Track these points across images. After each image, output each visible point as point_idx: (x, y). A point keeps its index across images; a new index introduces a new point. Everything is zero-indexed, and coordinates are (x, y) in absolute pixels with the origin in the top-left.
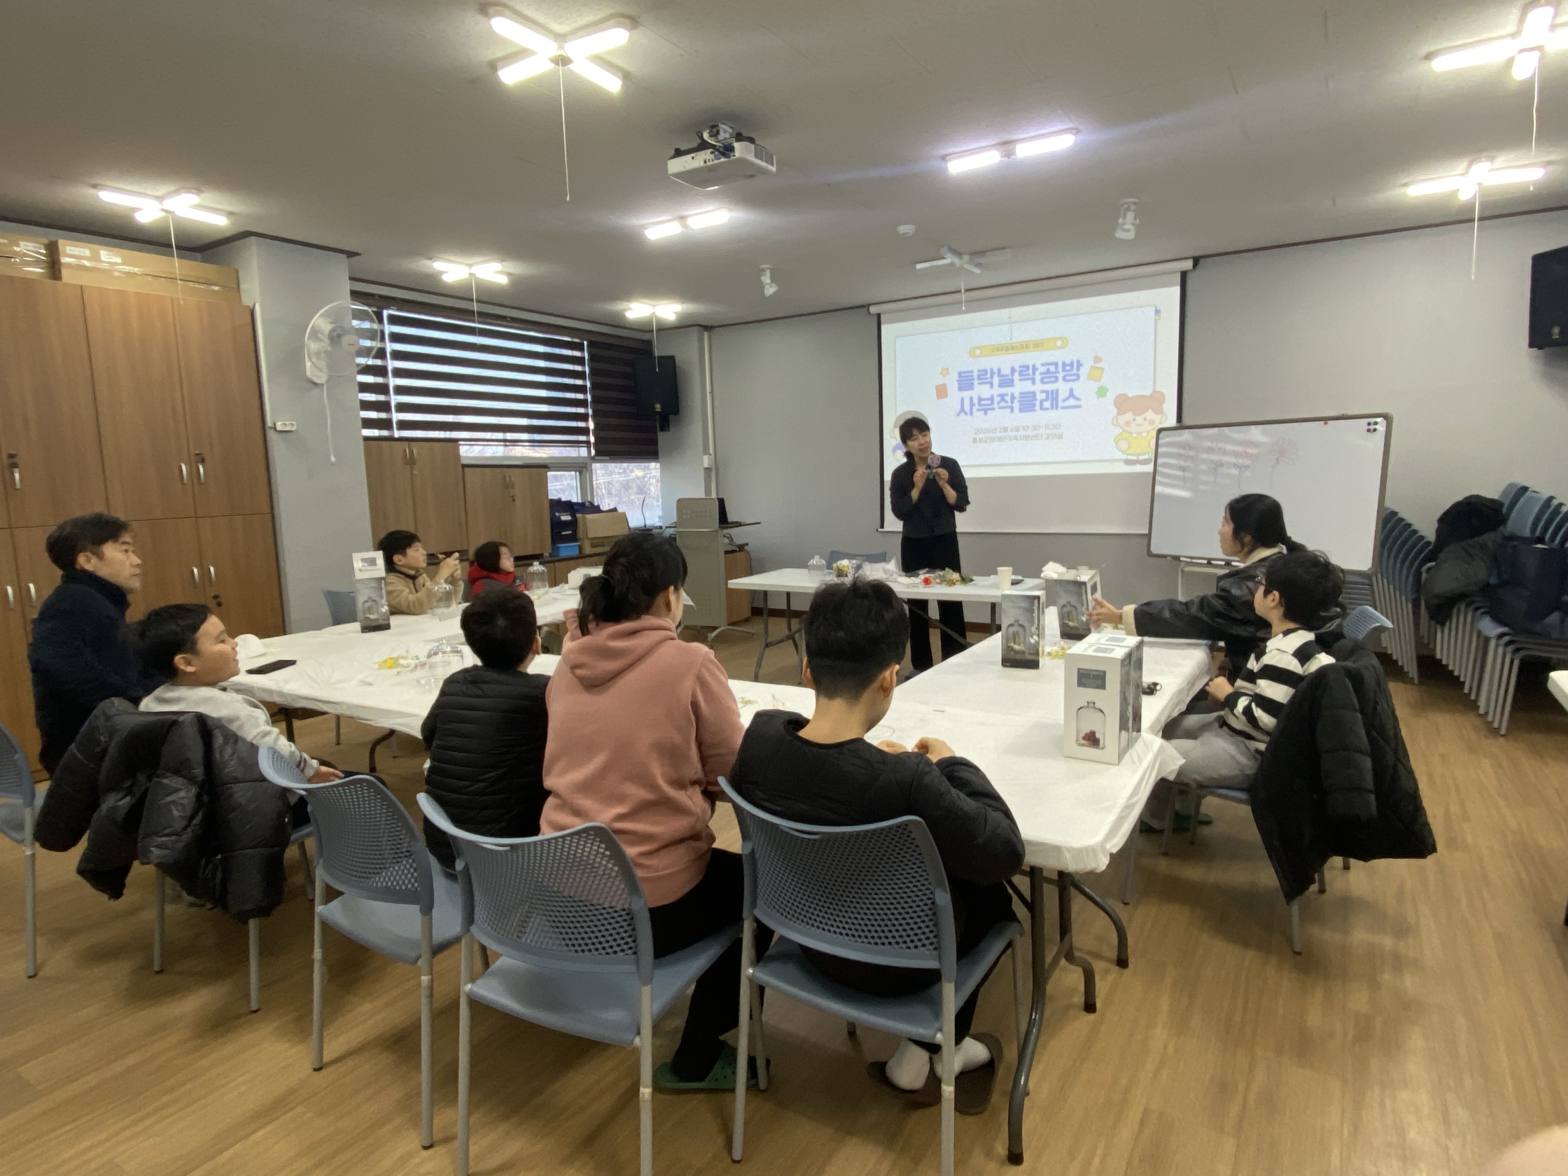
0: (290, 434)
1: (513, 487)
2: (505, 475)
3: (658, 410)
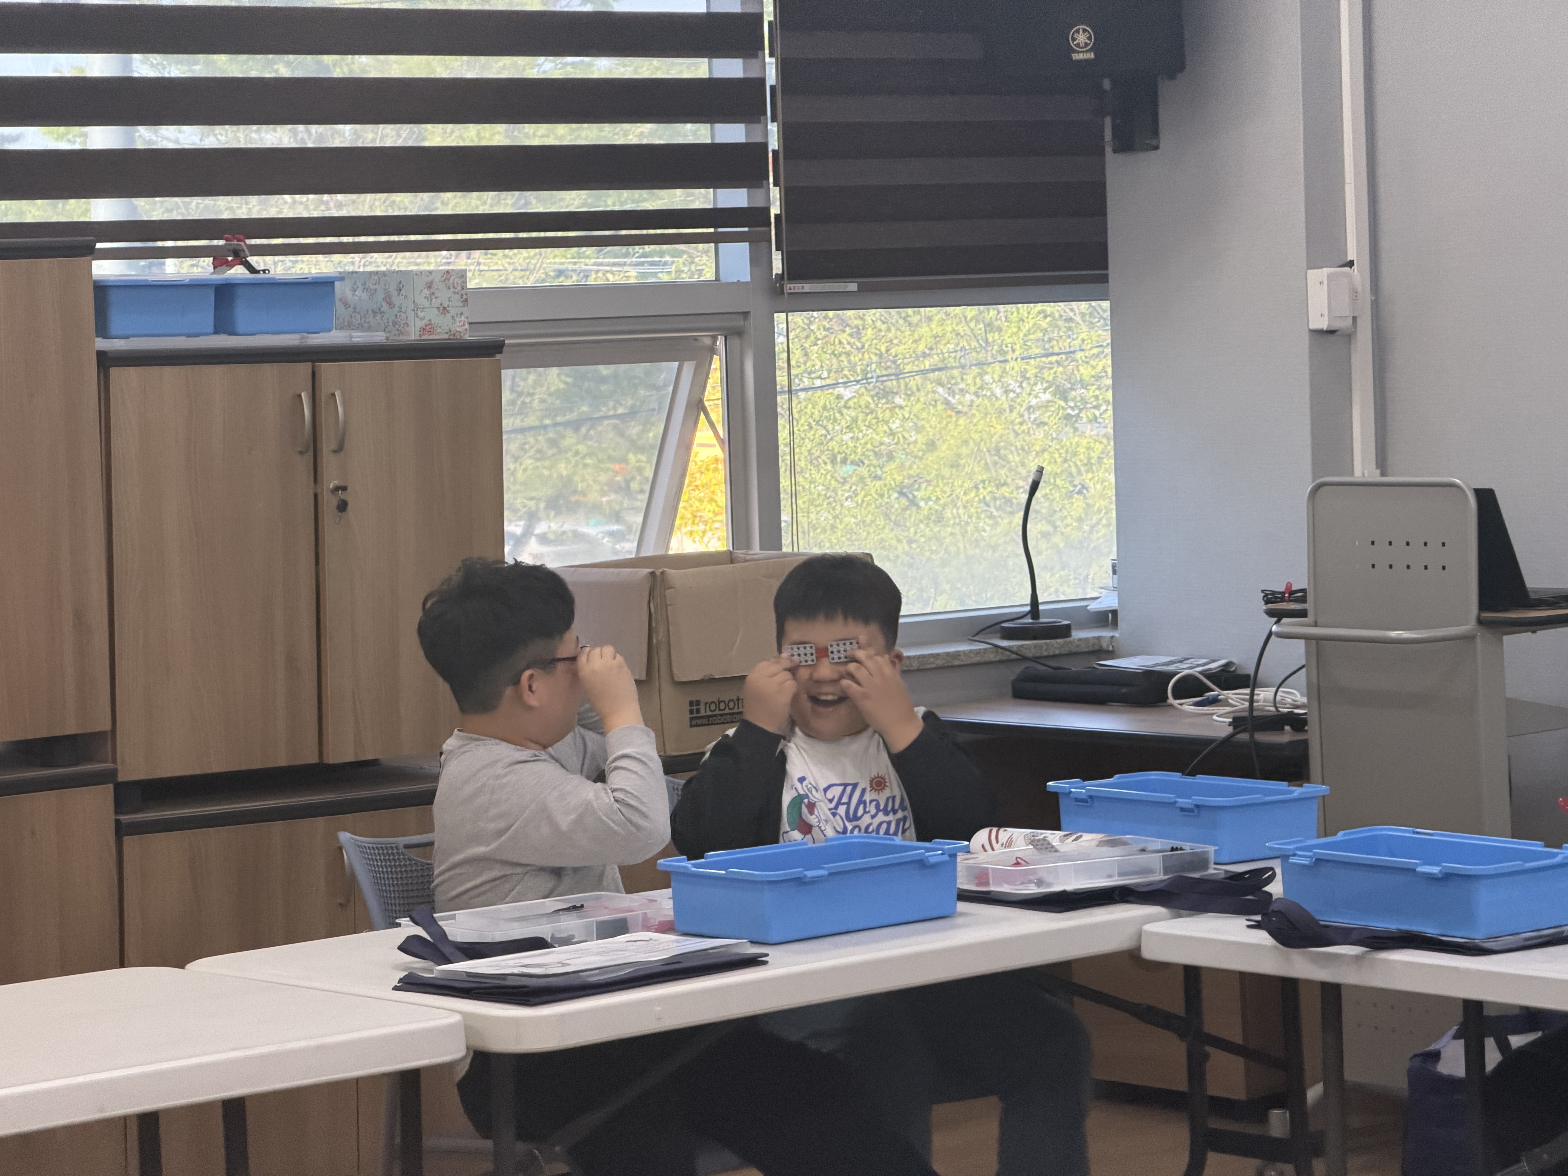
1: (339, 449)
2: (300, 396)
3: (1076, 57)
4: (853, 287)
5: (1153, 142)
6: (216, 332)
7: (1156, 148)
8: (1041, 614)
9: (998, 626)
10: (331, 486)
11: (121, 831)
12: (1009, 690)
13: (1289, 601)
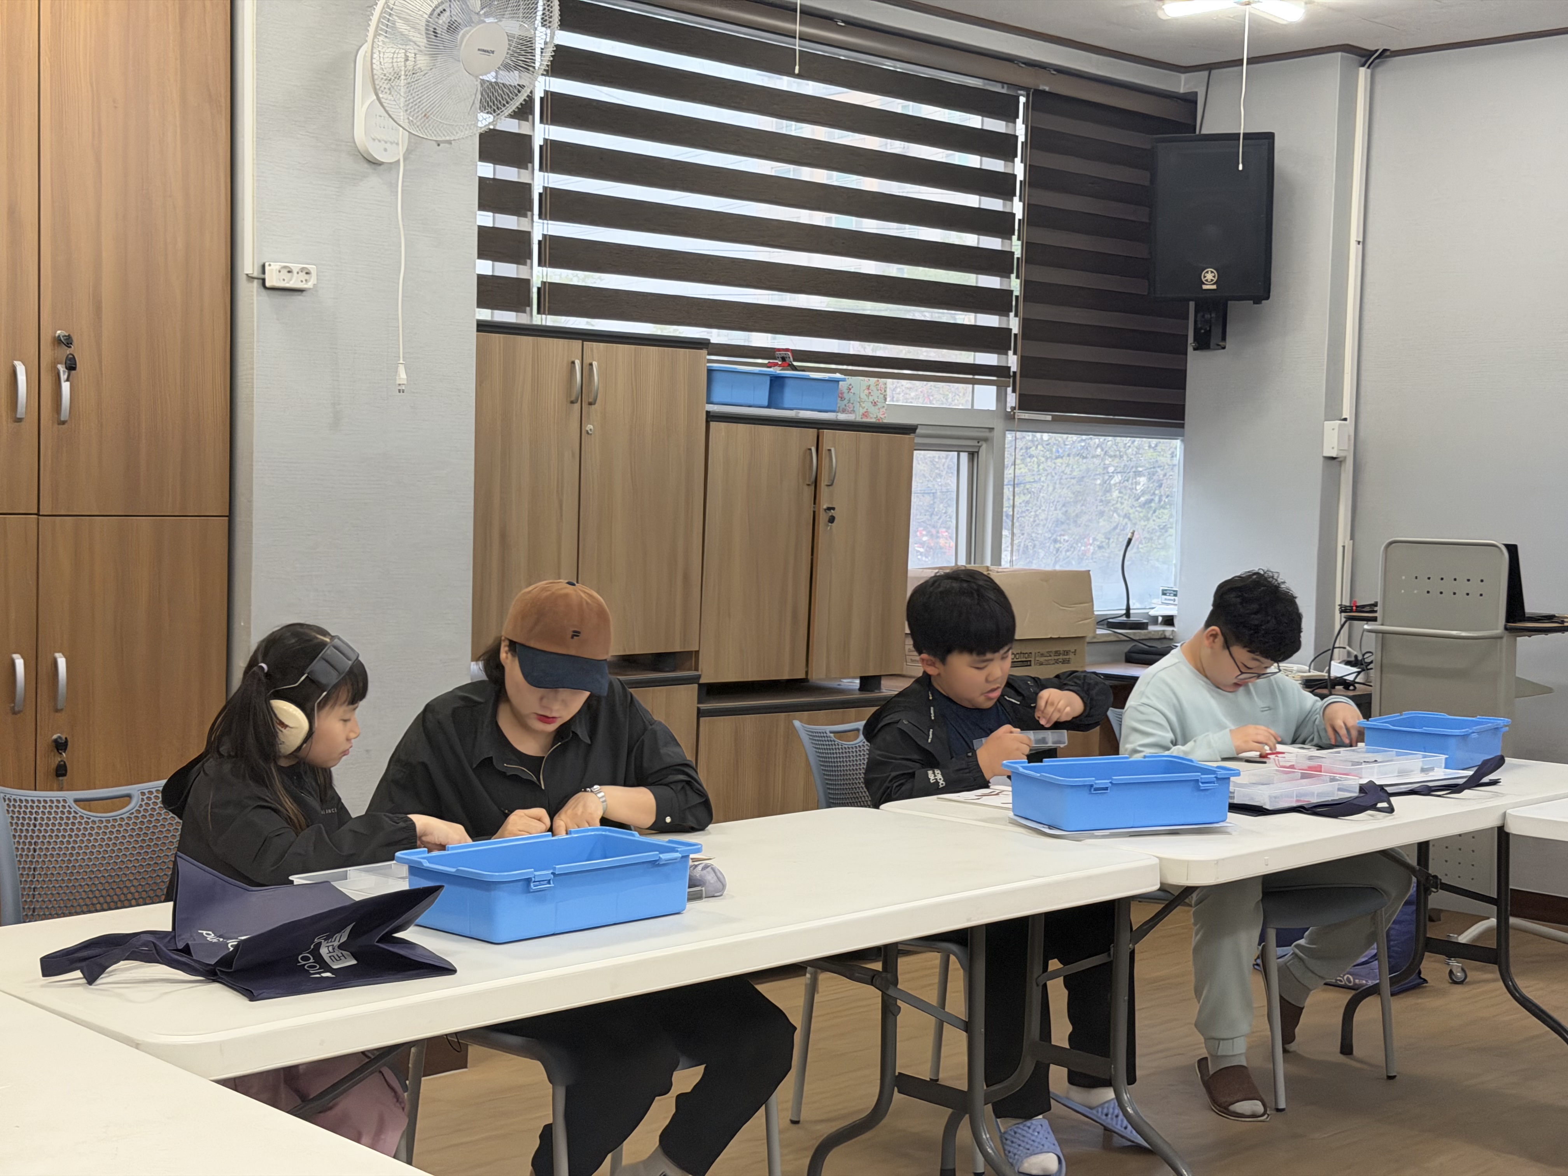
0: (297, 298)
1: (831, 484)
2: (810, 449)
3: (1205, 287)
4: (1049, 418)
5: (1222, 344)
6: (769, 407)
7: (1224, 348)
8: (1131, 615)
9: (1106, 621)
10: (825, 507)
11: (700, 713)
12: (1124, 658)
13: (1357, 611)
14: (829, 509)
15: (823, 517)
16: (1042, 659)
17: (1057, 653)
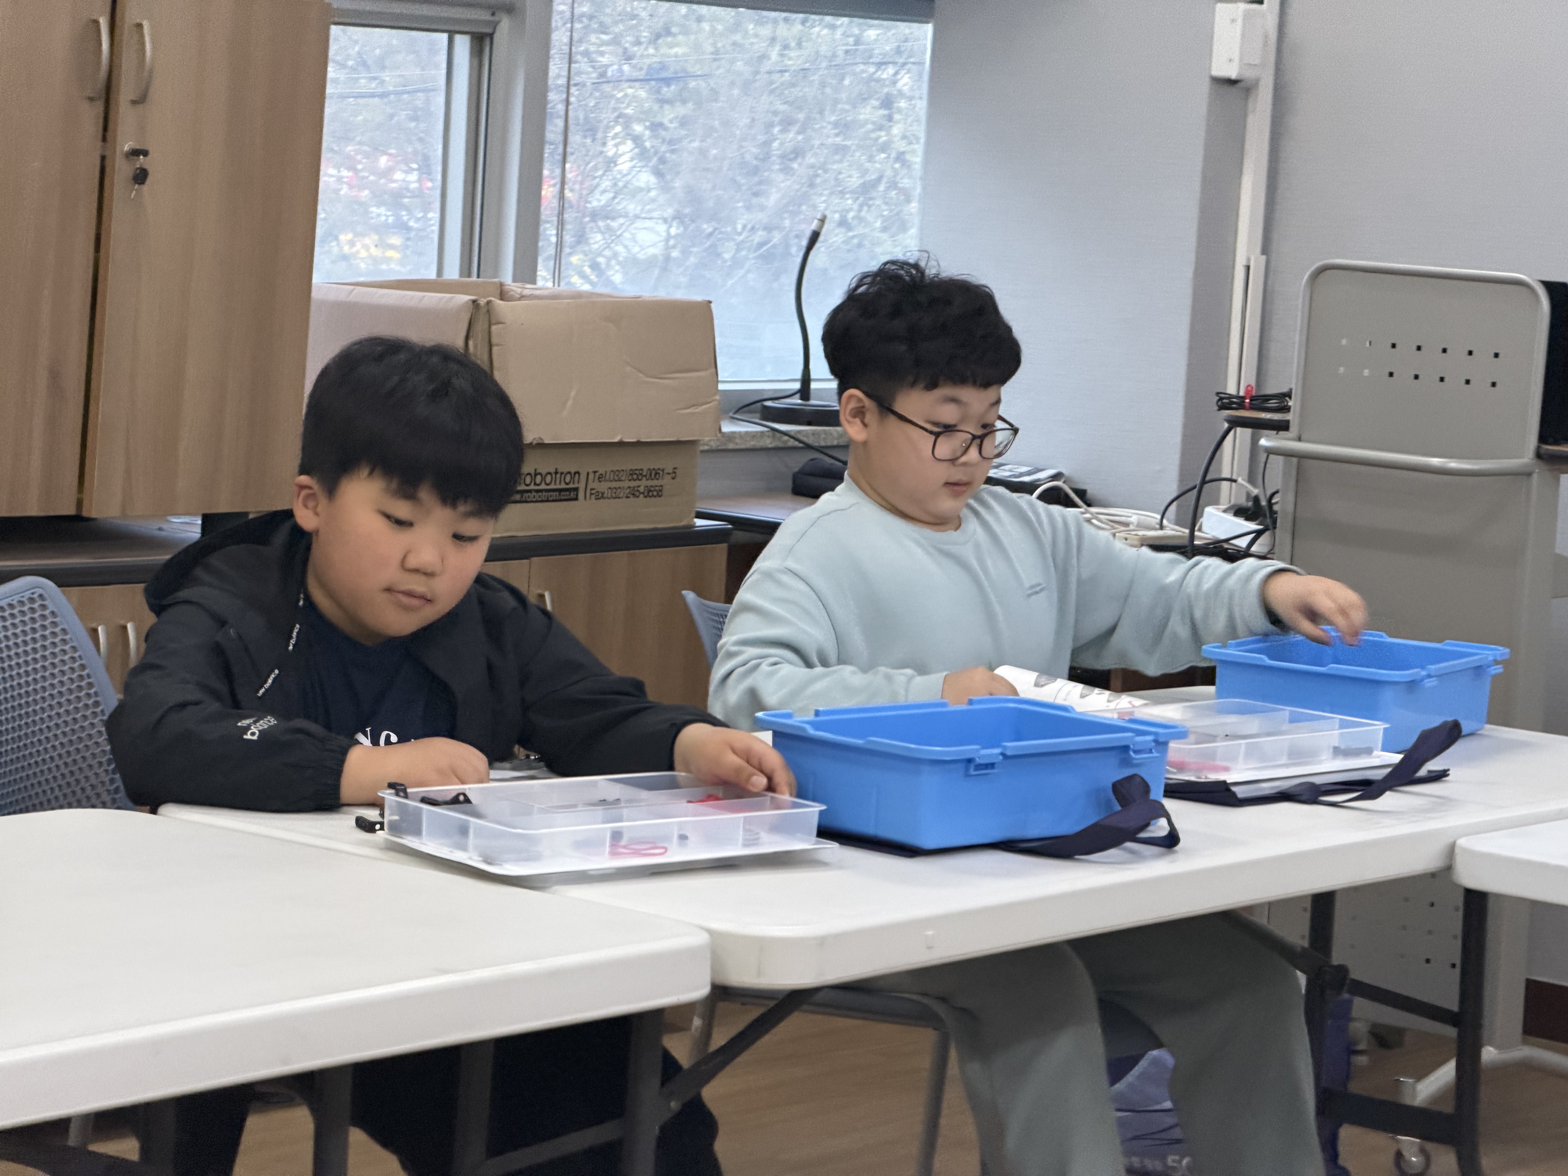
1: (140, 100)
2: (96, 22)
8: (812, 394)
9: (759, 405)
10: (126, 148)
12: (790, 484)
13: (1252, 408)
14: (136, 153)
15: (122, 170)
16: (603, 487)
17: (636, 475)
